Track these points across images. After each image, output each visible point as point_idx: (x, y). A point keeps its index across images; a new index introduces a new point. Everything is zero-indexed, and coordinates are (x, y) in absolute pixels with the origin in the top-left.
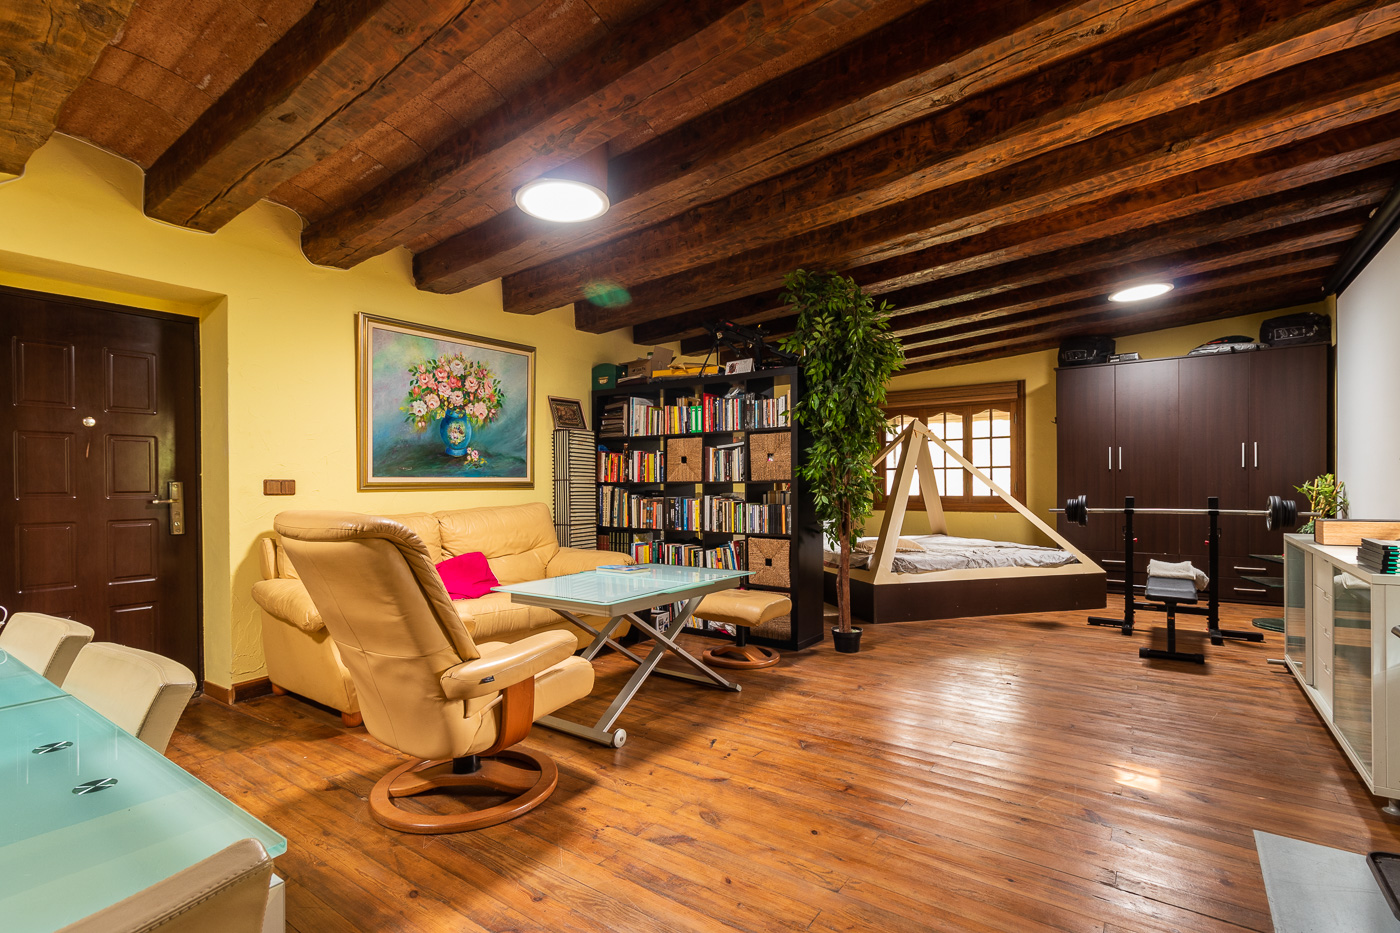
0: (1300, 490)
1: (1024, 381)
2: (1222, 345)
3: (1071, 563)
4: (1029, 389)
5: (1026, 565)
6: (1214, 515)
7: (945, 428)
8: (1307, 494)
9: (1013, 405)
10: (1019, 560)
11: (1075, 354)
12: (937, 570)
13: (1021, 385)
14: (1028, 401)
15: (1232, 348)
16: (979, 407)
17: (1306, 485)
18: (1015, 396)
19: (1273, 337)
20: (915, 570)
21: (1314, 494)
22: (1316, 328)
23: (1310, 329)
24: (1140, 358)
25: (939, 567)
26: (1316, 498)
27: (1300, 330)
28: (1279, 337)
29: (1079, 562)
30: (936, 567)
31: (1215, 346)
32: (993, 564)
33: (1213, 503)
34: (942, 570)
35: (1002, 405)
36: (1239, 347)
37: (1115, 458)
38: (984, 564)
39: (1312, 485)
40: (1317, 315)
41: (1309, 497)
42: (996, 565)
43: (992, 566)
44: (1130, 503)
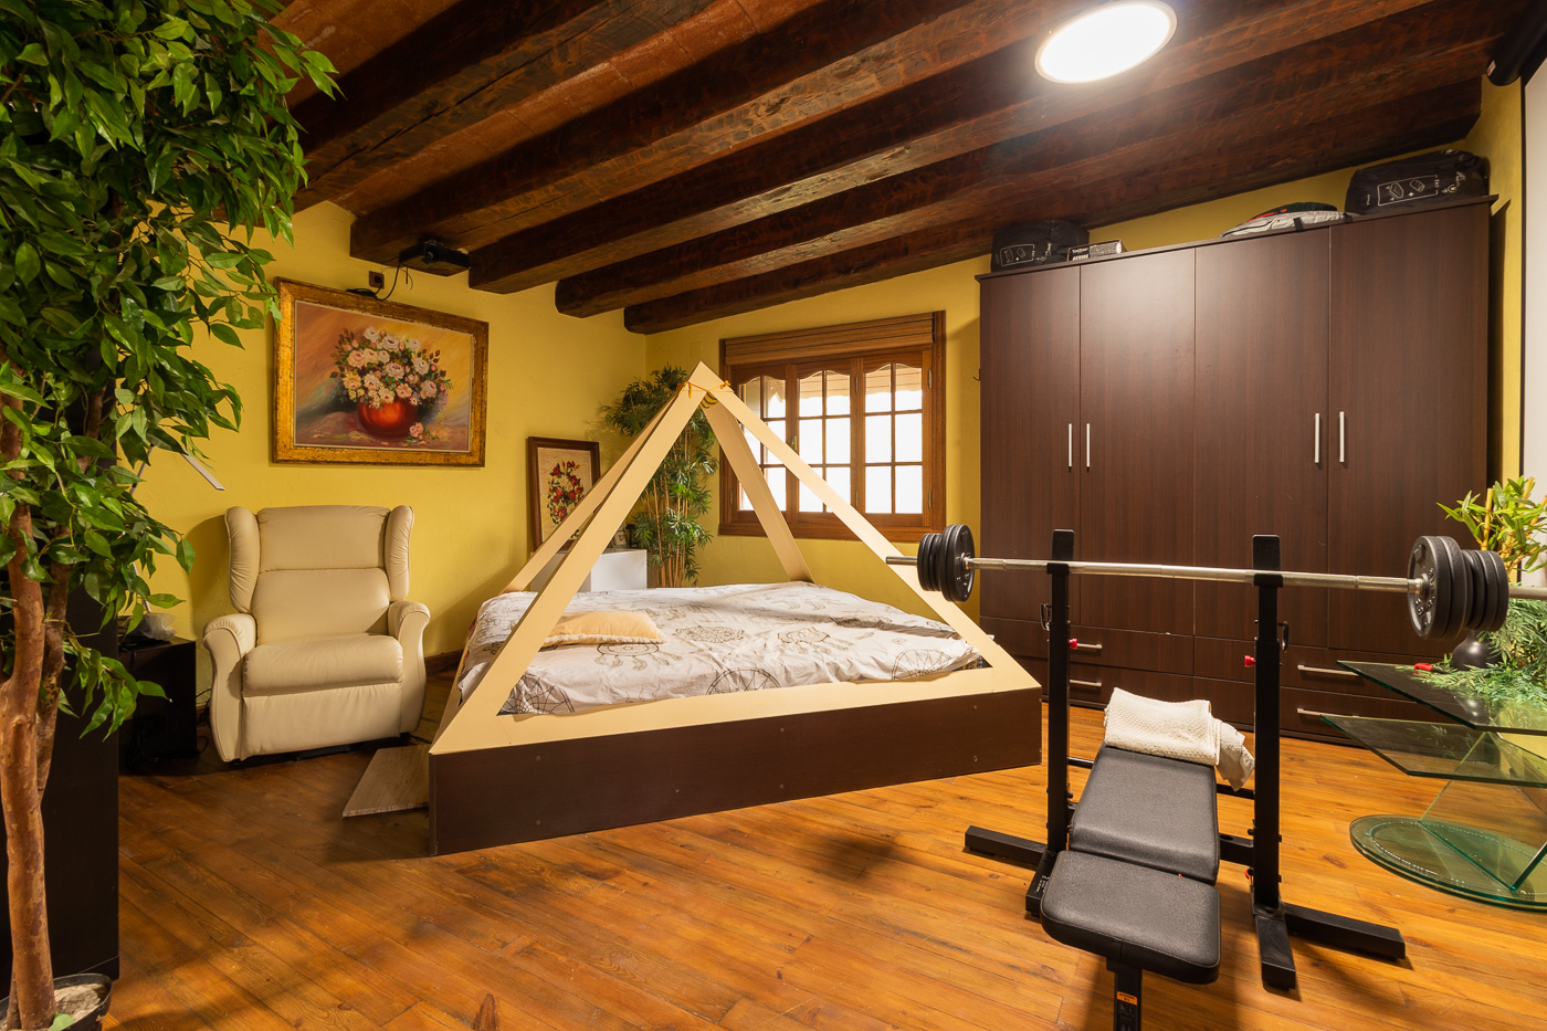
0: (1451, 513)
1: (943, 313)
2: (1276, 218)
3: (969, 667)
4: (952, 326)
5: (862, 679)
6: (1268, 587)
7: (826, 397)
8: (1471, 525)
9: (926, 357)
10: (844, 668)
11: (1015, 252)
12: (630, 702)
13: (938, 318)
14: (951, 350)
15: (1297, 221)
16: (874, 360)
17: (1467, 504)
18: (928, 339)
19: (1374, 201)
20: (567, 707)
21: (1486, 524)
22: (1460, 176)
23: (1448, 177)
24: (1124, 250)
25: (634, 695)
26: (1491, 533)
27: (1429, 182)
28: (1386, 199)
29: (986, 665)
30: (624, 694)
31: (1263, 221)
32: (781, 678)
33: (1266, 552)
34: (643, 701)
35: (909, 356)
36: (1308, 218)
37: (1079, 445)
38: (759, 679)
39: (1481, 502)
40: (1461, 153)
41: (1475, 532)
42: (790, 682)
43: (777, 684)
44: (1064, 546)
